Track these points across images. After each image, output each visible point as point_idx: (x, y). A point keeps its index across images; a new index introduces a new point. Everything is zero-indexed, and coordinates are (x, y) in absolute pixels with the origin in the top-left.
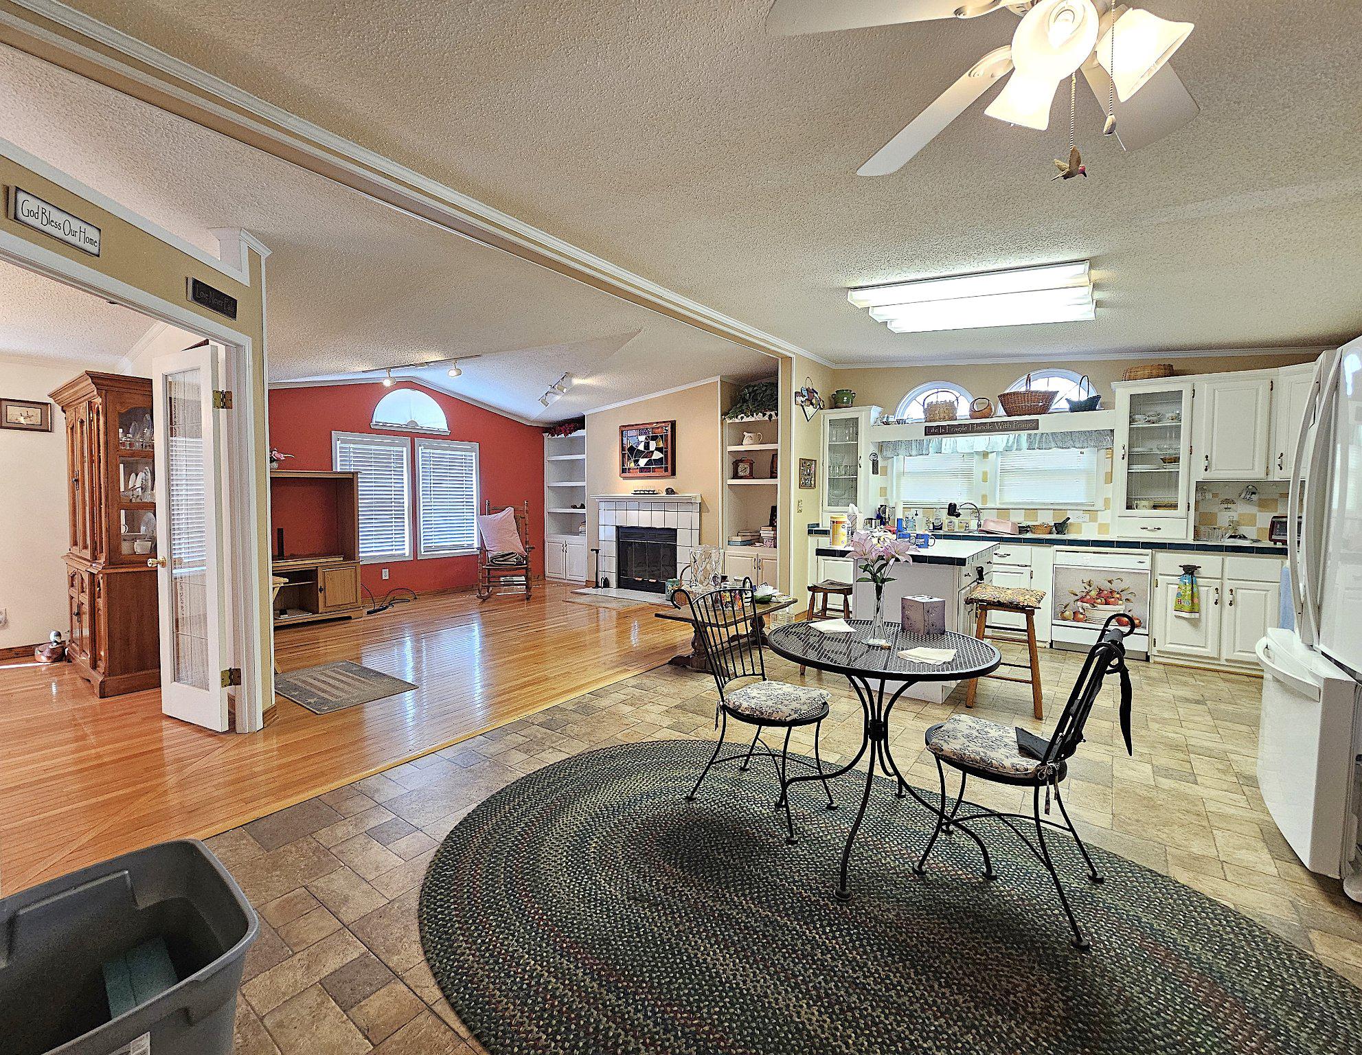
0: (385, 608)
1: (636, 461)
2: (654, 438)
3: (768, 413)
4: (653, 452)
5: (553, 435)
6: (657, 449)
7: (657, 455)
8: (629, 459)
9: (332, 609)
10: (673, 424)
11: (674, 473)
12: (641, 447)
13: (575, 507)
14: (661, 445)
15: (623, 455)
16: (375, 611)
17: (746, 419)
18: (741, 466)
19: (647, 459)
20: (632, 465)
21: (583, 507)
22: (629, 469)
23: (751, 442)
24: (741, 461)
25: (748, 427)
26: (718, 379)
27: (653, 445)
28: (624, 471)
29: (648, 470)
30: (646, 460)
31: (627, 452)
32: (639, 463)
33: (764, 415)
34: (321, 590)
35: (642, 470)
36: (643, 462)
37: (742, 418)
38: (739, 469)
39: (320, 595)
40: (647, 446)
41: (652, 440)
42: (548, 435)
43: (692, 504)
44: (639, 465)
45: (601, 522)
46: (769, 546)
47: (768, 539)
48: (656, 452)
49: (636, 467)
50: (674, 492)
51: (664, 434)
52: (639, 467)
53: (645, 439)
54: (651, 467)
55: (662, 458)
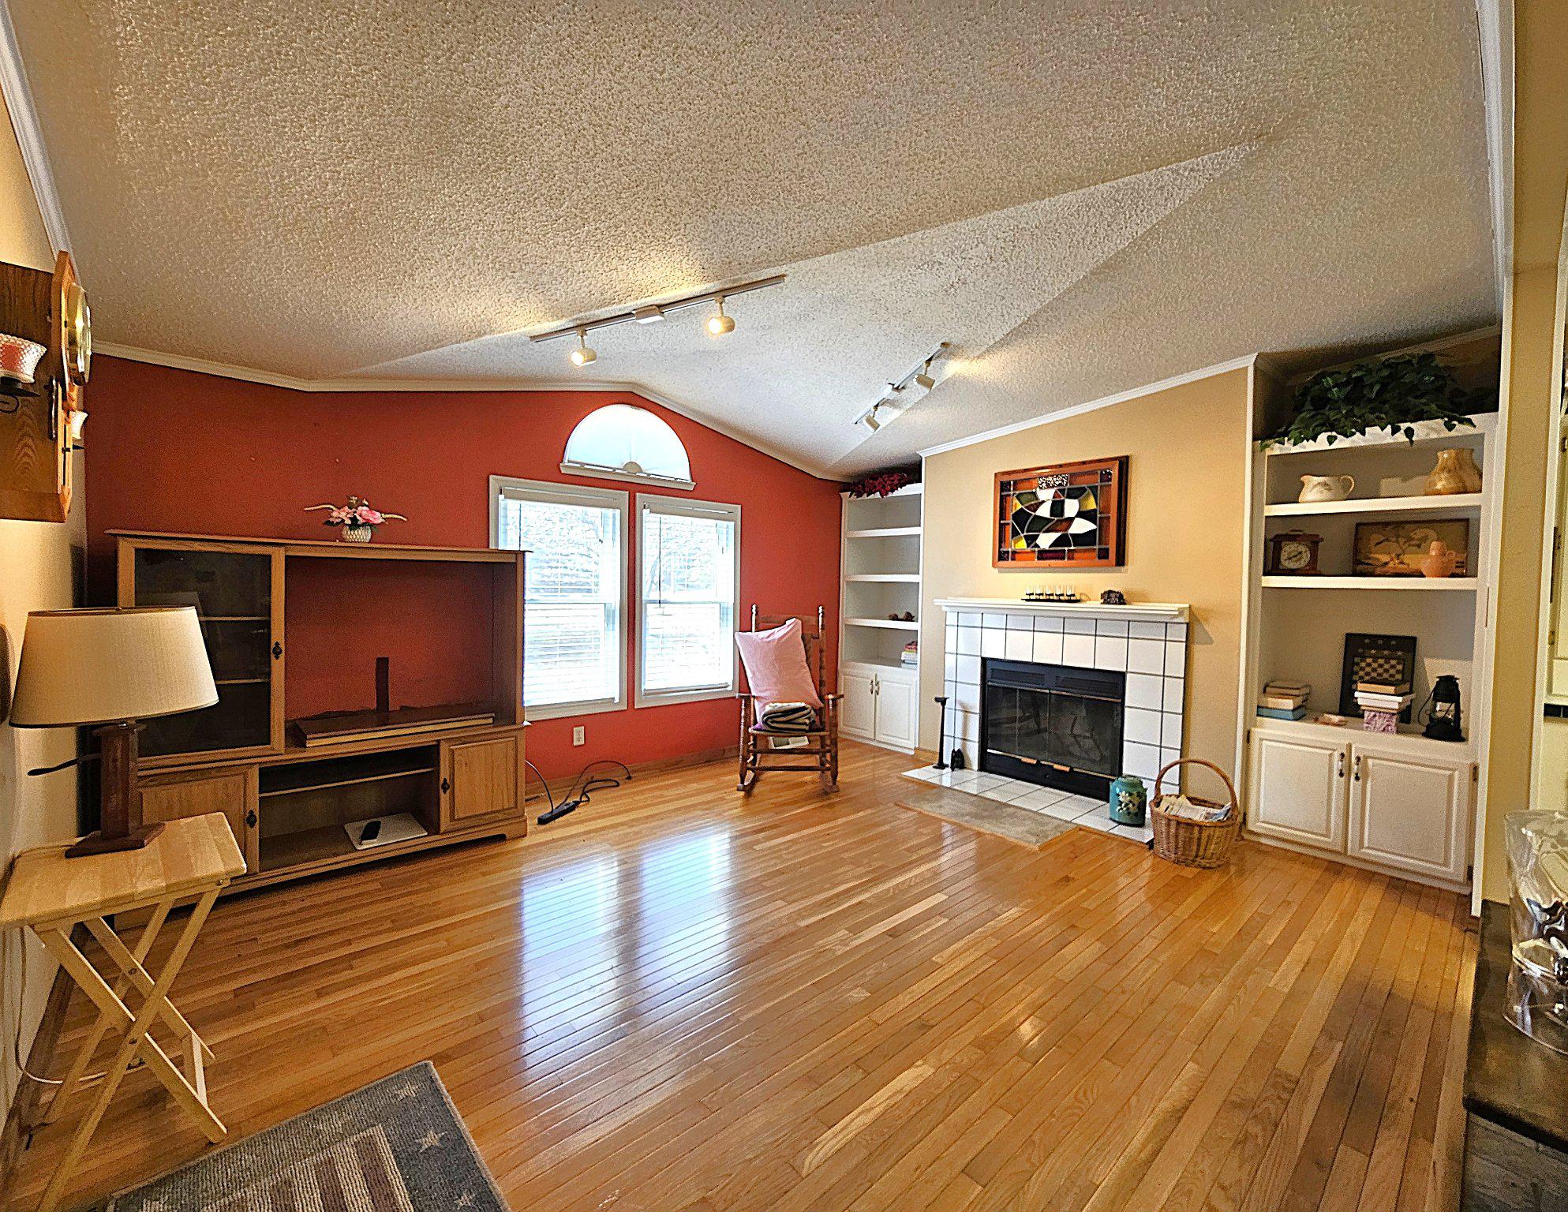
0: (572, 809)
1: (1031, 540)
2: (1074, 494)
3: (1404, 426)
4: (1071, 520)
5: (859, 495)
6: (1081, 514)
7: (1081, 526)
8: (1015, 533)
9: (467, 823)
10: (1124, 463)
11: (1121, 561)
12: (1044, 511)
13: (895, 618)
14: (1091, 504)
15: (1002, 527)
16: (553, 817)
17: (1342, 443)
18: (1289, 549)
19: (1057, 535)
20: (1022, 545)
21: (909, 618)
22: (1014, 552)
23: (1326, 494)
24: (1292, 538)
25: (1315, 463)
26: (1248, 362)
27: (1071, 507)
28: (1002, 556)
29: (1059, 556)
30: (1055, 536)
31: (1011, 521)
32: (1038, 542)
33: (1395, 430)
34: (445, 787)
35: (1043, 555)
36: (1046, 540)
37: (1331, 440)
38: (1284, 556)
39: (444, 798)
40: (1057, 507)
41: (1069, 497)
42: (850, 496)
43: (1166, 623)
44: (1037, 546)
45: (950, 647)
46: (1382, 729)
47: (1379, 712)
48: (1077, 520)
49: (1029, 549)
50: (1121, 600)
51: (1098, 484)
52: (1036, 549)
53: (1054, 497)
54: (1066, 549)
55: (1094, 531)
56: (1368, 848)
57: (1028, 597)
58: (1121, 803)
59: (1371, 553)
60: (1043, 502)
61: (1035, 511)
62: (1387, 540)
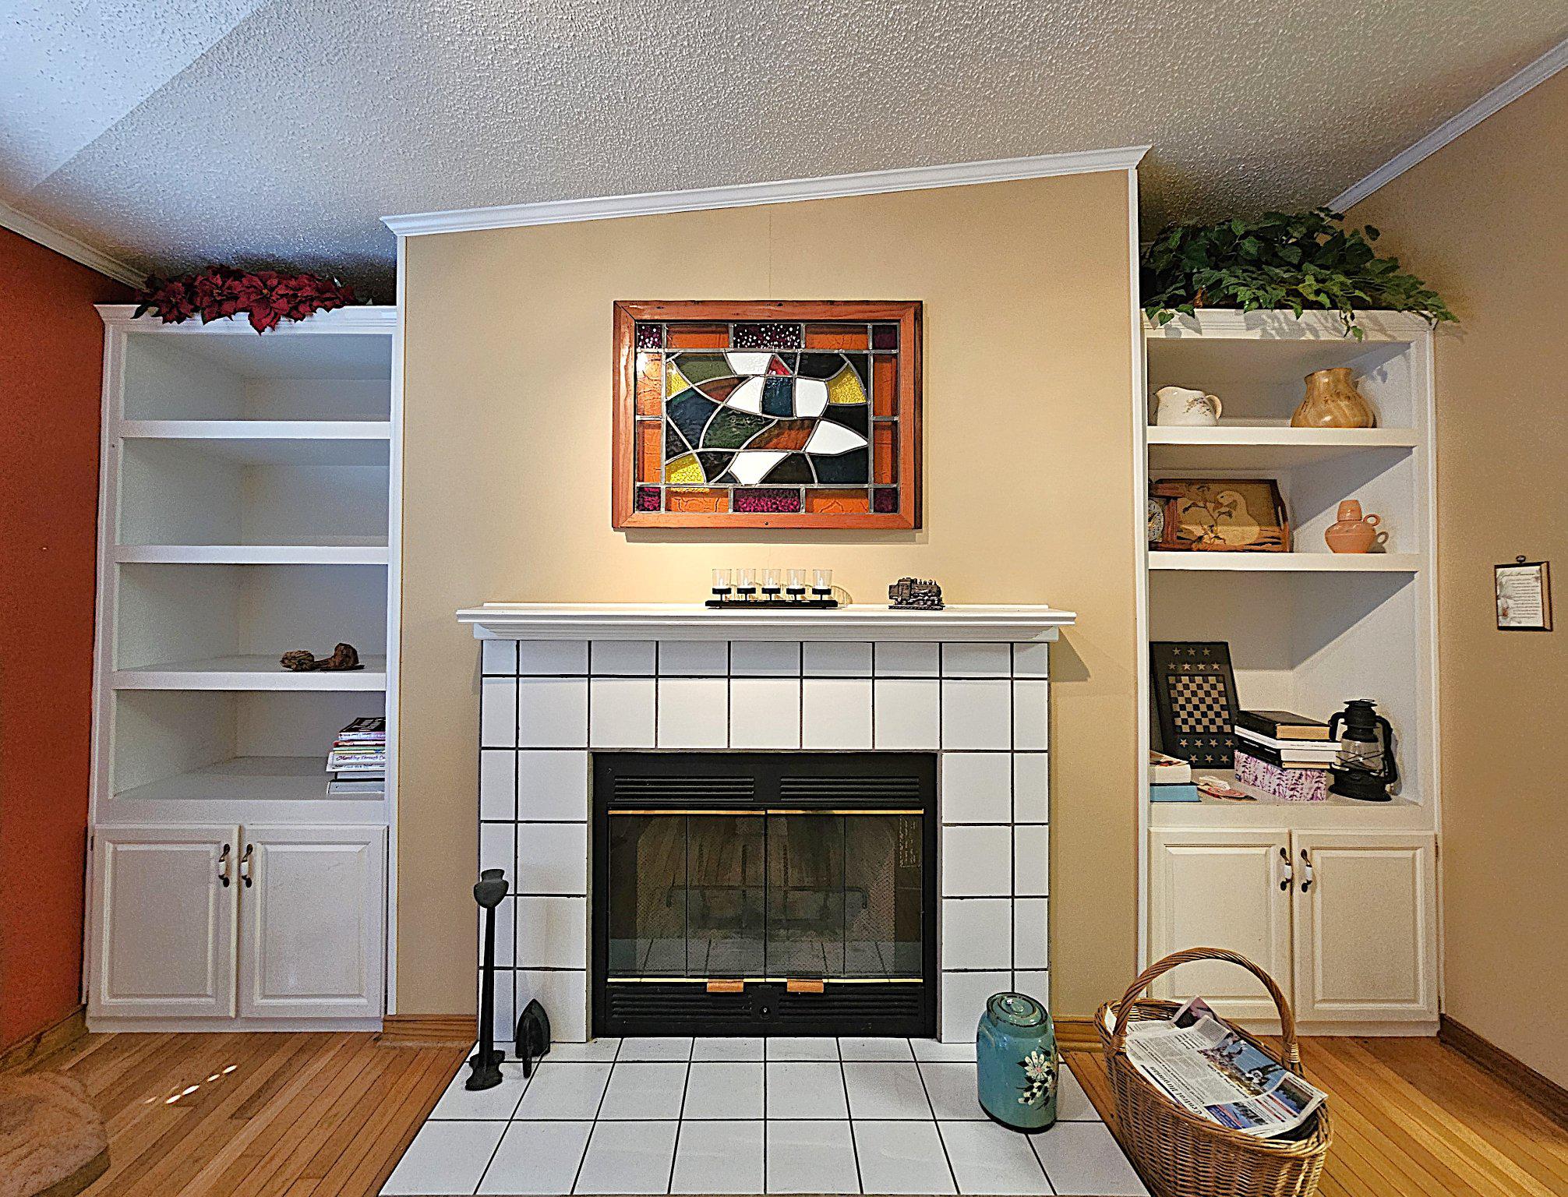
1: (715, 465)
2: (817, 367)
4: (810, 424)
6: (834, 413)
7: (831, 440)
8: (674, 449)
11: (918, 525)
12: (747, 399)
13: (303, 663)
14: (850, 392)
15: (641, 433)
19: (779, 455)
20: (692, 474)
21: (347, 660)
22: (670, 491)
27: (810, 397)
28: (637, 501)
29: (788, 502)
30: (769, 459)
31: (662, 418)
32: (733, 468)
35: (746, 498)
36: (750, 467)
40: (778, 396)
41: (806, 372)
42: (138, 314)
43: (1012, 643)
44: (731, 478)
45: (497, 731)
46: (1310, 796)
47: (1307, 768)
48: (825, 426)
49: (707, 487)
50: (932, 597)
51: (870, 351)
52: (730, 486)
53: (770, 368)
54: (802, 487)
55: (863, 451)
56: (1324, 1001)
57: (717, 597)
58: (1031, 1080)
59: (1181, 522)
60: (743, 379)
61: (726, 396)
62: (1194, 505)
